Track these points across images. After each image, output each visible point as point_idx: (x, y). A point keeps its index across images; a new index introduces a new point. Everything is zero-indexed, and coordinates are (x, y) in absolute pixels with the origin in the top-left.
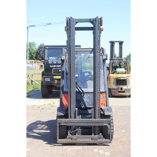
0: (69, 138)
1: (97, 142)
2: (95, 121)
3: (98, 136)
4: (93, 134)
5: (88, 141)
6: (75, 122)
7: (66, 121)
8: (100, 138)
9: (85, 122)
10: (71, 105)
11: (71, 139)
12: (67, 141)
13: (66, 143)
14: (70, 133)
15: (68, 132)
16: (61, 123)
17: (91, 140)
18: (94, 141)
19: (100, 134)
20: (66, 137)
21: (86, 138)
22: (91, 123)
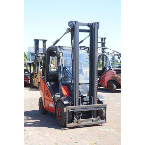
0: (76, 122)
1: (96, 123)
2: (95, 106)
3: (96, 118)
4: (93, 117)
5: (90, 123)
6: (81, 108)
7: (74, 108)
8: (98, 120)
9: (88, 107)
10: (77, 94)
11: (77, 123)
12: (74, 125)
13: (73, 126)
14: (76, 118)
15: (75, 117)
16: (69, 110)
17: (92, 122)
18: (94, 123)
19: (98, 116)
20: (73, 122)
21: (88, 121)
22: (92, 108)
